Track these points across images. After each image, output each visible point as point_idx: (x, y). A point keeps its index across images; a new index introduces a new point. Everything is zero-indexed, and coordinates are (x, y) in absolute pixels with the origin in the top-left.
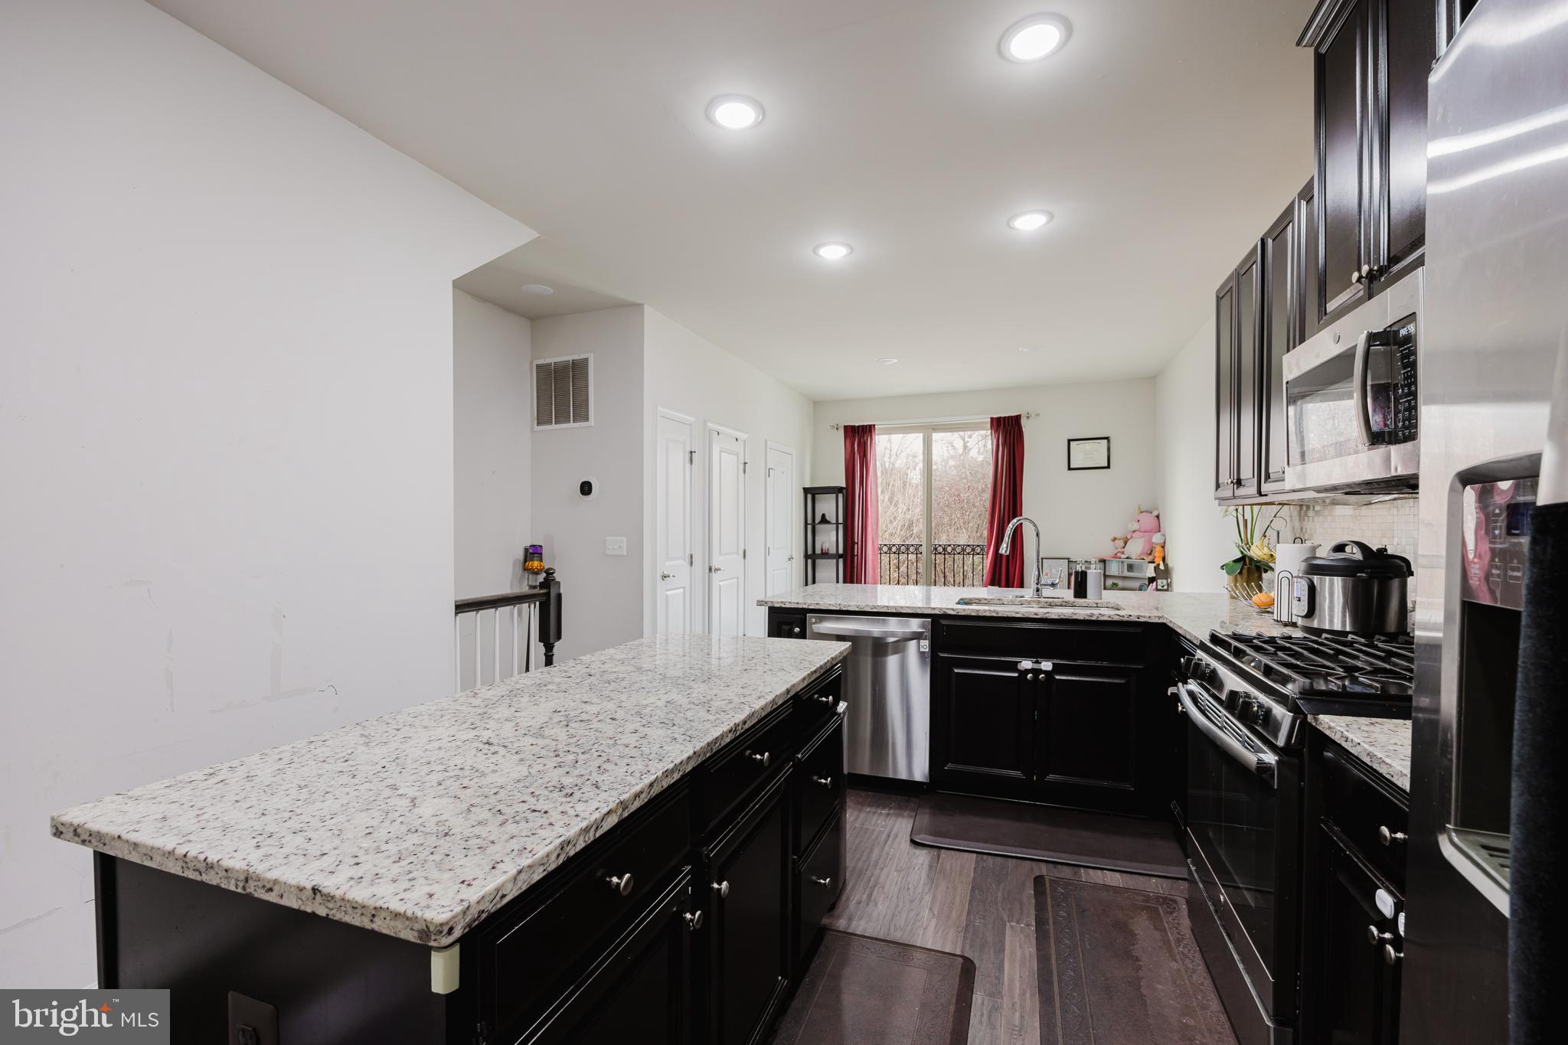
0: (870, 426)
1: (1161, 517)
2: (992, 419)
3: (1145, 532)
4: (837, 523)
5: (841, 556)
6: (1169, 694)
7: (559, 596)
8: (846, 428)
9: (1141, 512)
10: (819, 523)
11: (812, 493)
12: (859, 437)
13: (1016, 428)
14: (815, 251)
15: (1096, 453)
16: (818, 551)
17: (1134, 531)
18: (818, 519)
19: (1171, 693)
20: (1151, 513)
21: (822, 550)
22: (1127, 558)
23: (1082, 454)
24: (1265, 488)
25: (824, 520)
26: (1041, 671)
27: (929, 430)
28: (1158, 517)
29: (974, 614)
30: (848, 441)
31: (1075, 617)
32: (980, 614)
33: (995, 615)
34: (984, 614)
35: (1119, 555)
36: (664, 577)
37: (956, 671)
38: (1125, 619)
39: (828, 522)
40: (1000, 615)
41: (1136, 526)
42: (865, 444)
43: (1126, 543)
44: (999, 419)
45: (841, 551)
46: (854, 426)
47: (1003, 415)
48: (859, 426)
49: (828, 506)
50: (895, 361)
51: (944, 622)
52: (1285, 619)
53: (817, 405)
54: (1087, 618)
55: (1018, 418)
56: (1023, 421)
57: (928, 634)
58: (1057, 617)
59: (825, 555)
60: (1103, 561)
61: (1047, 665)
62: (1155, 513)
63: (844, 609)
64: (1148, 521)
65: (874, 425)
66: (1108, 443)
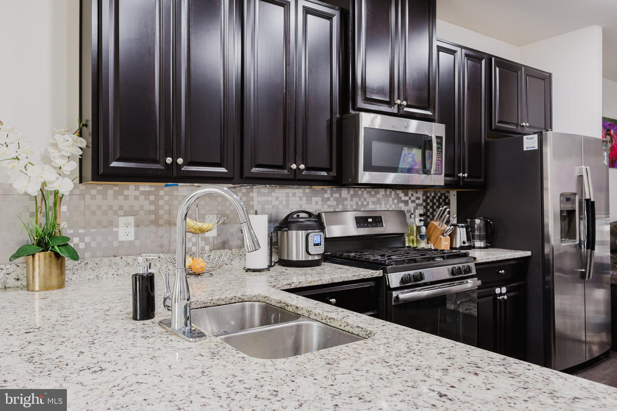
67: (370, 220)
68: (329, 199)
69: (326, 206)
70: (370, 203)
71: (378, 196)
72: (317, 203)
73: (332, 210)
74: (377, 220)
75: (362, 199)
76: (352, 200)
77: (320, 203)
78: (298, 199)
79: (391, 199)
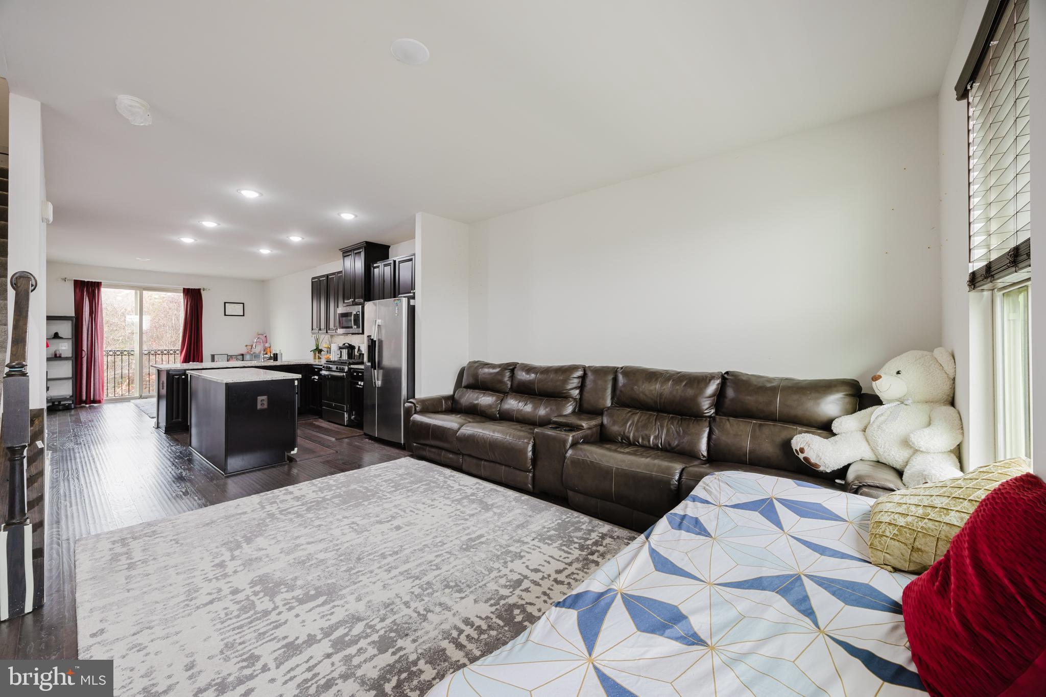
0: (98, 282)
2: (184, 289)
3: (261, 343)
4: (71, 340)
5: (73, 358)
8: (75, 281)
9: (259, 335)
10: (53, 338)
12: (86, 288)
13: (199, 295)
15: (236, 309)
20: (263, 335)
21: (56, 355)
22: (254, 353)
23: (230, 309)
24: (328, 331)
25: (57, 336)
27: (141, 289)
28: (266, 337)
30: (78, 290)
35: (250, 352)
38: (299, 363)
39: (62, 337)
42: (94, 292)
44: (188, 289)
45: (73, 356)
46: (84, 281)
47: (191, 288)
48: (88, 282)
52: (332, 358)
55: (199, 290)
56: (202, 291)
59: (60, 358)
60: (243, 355)
62: (265, 335)
65: (101, 282)
66: (244, 305)
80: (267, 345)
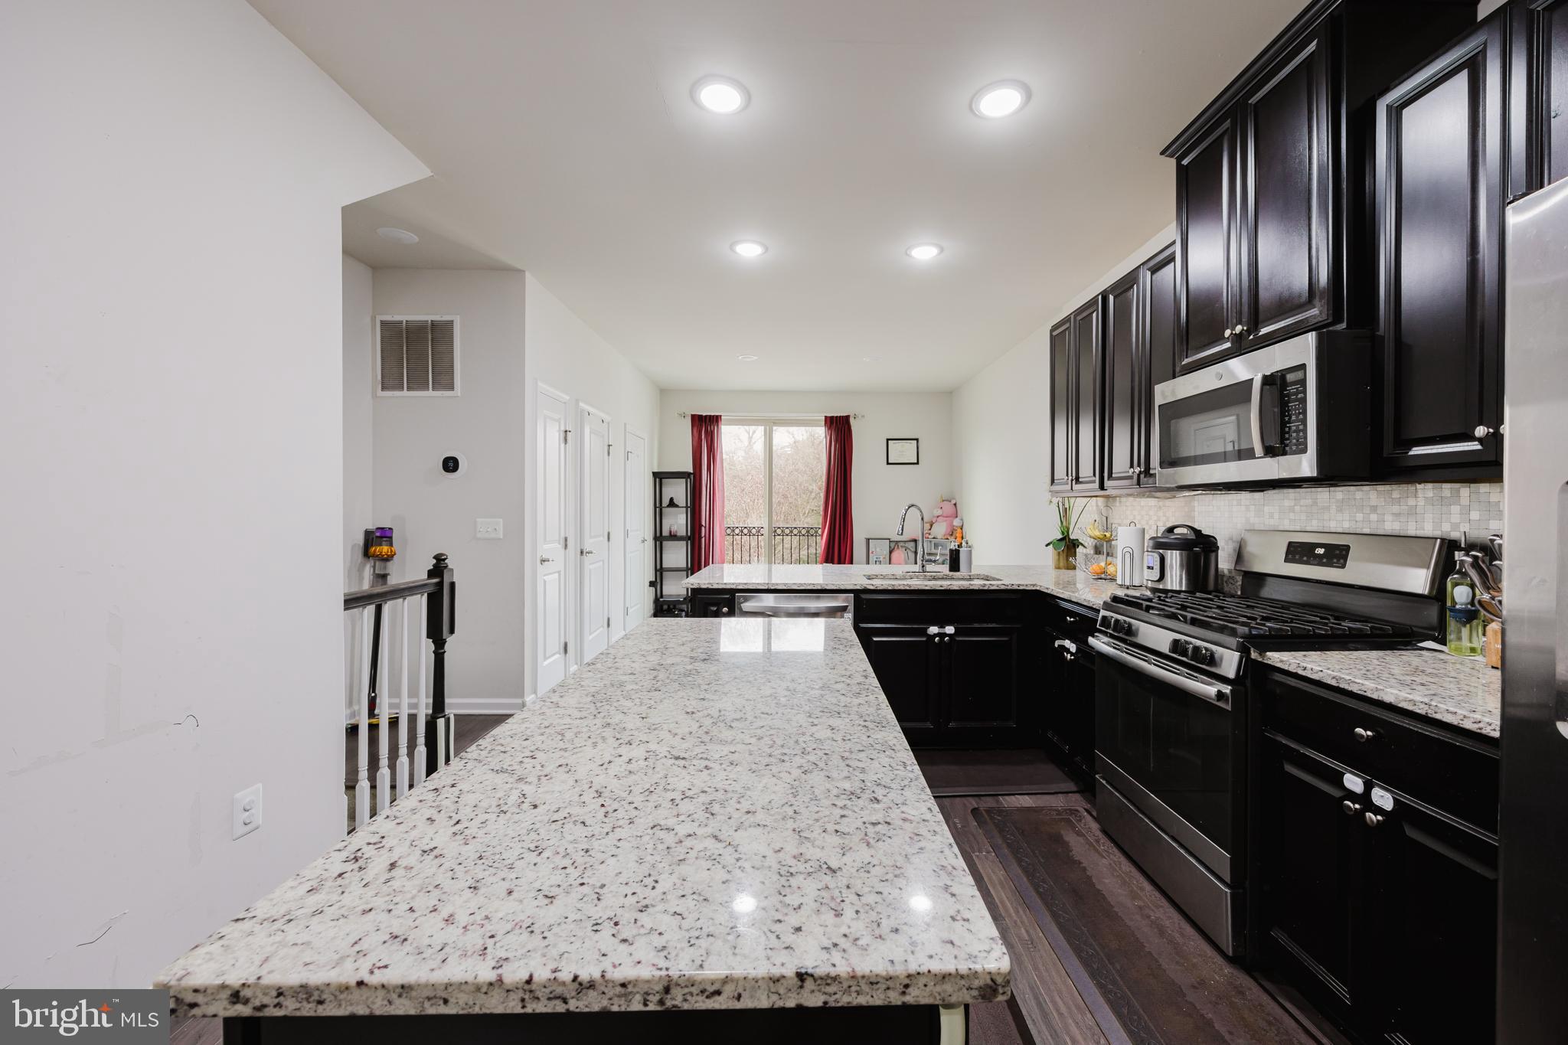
0: (717, 416)
1: (957, 505)
2: (826, 417)
3: (947, 517)
4: (687, 507)
5: (689, 538)
6: (1056, 646)
7: (452, 585)
8: (693, 417)
9: (943, 501)
10: (668, 506)
11: (659, 477)
12: (705, 426)
13: (846, 427)
14: (732, 247)
15: (906, 451)
16: (665, 533)
17: (938, 517)
18: (666, 502)
19: (1059, 645)
20: (950, 501)
21: (670, 532)
22: (934, 538)
23: (900, 451)
24: (1107, 483)
25: (672, 504)
26: (946, 635)
27: (771, 424)
28: (955, 504)
29: (890, 588)
30: (695, 431)
31: (971, 588)
32: (896, 588)
33: (908, 588)
34: (899, 588)
36: (543, 561)
37: (875, 639)
38: (1009, 588)
39: (677, 506)
40: (912, 588)
41: (939, 512)
42: (712, 432)
43: (931, 526)
44: (832, 418)
45: (689, 534)
46: (701, 416)
47: (836, 415)
48: (706, 416)
49: (677, 491)
50: (756, 358)
51: (864, 596)
52: (1127, 583)
53: (664, 393)
54: (981, 588)
55: (848, 417)
56: (852, 421)
57: (851, 608)
58: (957, 588)
59: (673, 537)
61: (950, 630)
62: (953, 502)
63: (772, 588)
64: (948, 508)
65: (721, 416)
66: (918, 442)
67: (1321, 551)
68: (1292, 510)
69: (1286, 522)
70: (1388, 518)
71: (1411, 502)
72: (1271, 516)
73: (1298, 528)
74: (1338, 552)
75: (1367, 510)
76: (1340, 510)
77: (1276, 516)
78: (1243, 508)
79: (1455, 509)
80: (956, 522)
